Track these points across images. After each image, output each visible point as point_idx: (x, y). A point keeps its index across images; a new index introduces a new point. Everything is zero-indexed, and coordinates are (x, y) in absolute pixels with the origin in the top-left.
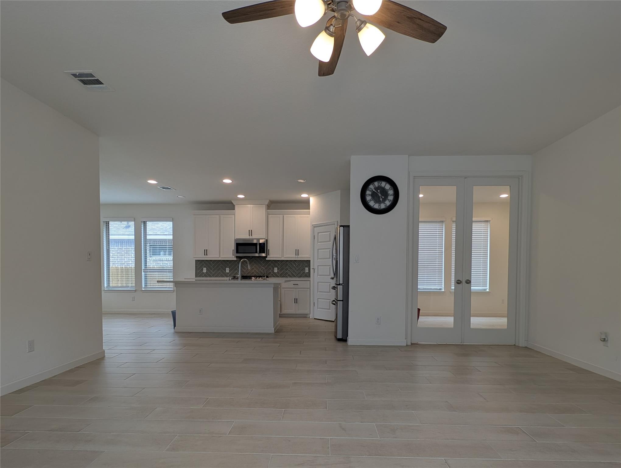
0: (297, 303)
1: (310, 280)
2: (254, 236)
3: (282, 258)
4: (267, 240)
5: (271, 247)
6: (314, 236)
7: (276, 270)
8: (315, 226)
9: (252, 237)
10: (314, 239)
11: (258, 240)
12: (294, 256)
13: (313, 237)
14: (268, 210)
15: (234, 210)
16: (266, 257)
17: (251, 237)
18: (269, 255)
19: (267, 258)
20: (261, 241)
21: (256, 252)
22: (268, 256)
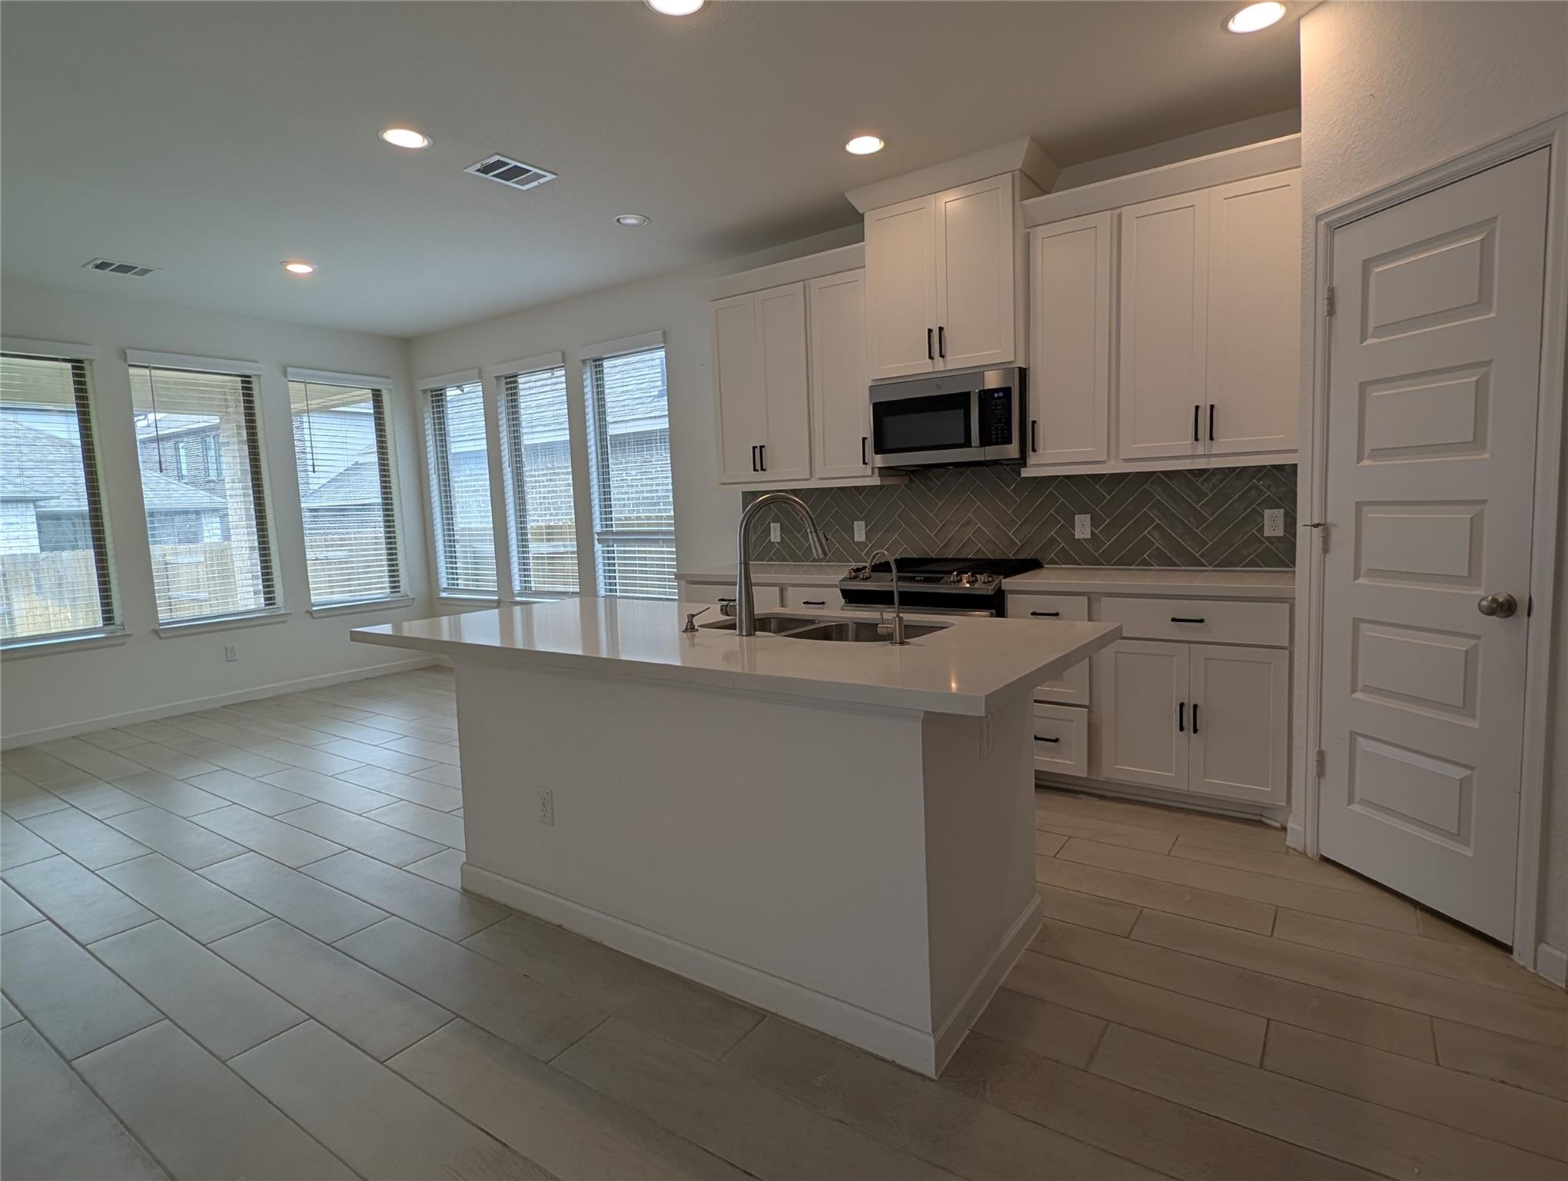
0: (1195, 731)
1: (1291, 602)
2: (958, 359)
3: (1112, 462)
4: (1023, 373)
5: (1043, 406)
6: (1331, 291)
7: (1083, 527)
8: (1336, 223)
9: (945, 365)
10: (1331, 312)
11: (978, 373)
12: (1183, 443)
13: (1322, 304)
14: (1026, 202)
15: (864, 241)
16: (1022, 461)
17: (940, 365)
18: (1034, 450)
19: (1024, 465)
20: (992, 381)
21: (967, 444)
22: (1032, 459)
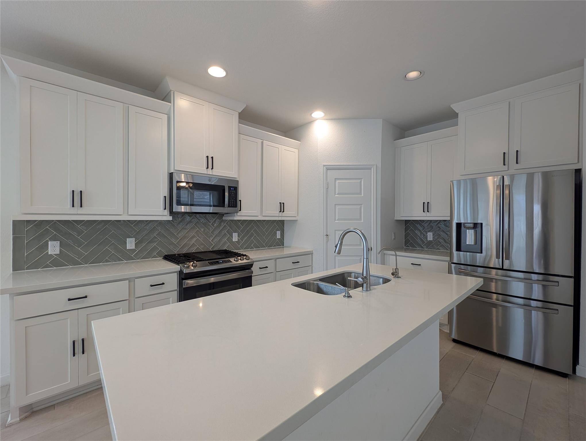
2: (219, 172)
3: (260, 216)
4: (236, 182)
5: (243, 195)
6: (328, 183)
8: (329, 168)
12: (277, 213)
13: (326, 185)
14: (240, 124)
17: (210, 172)
18: (240, 210)
21: (224, 206)
22: (239, 213)
